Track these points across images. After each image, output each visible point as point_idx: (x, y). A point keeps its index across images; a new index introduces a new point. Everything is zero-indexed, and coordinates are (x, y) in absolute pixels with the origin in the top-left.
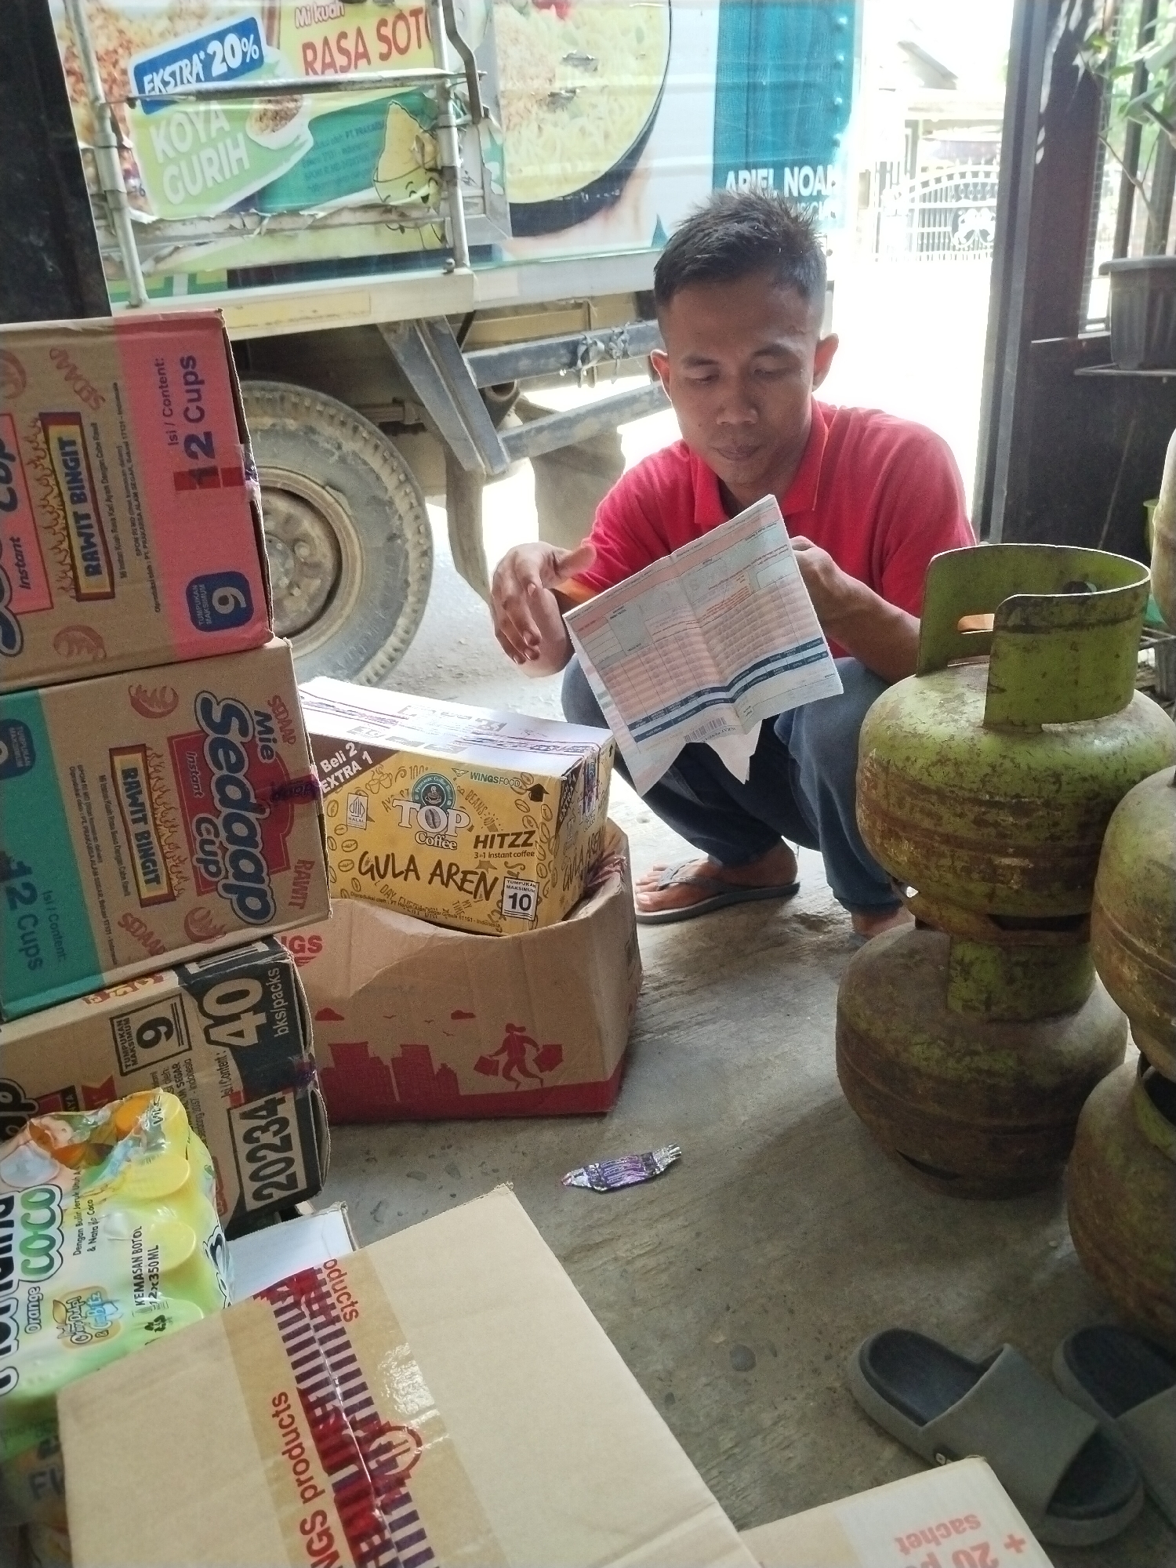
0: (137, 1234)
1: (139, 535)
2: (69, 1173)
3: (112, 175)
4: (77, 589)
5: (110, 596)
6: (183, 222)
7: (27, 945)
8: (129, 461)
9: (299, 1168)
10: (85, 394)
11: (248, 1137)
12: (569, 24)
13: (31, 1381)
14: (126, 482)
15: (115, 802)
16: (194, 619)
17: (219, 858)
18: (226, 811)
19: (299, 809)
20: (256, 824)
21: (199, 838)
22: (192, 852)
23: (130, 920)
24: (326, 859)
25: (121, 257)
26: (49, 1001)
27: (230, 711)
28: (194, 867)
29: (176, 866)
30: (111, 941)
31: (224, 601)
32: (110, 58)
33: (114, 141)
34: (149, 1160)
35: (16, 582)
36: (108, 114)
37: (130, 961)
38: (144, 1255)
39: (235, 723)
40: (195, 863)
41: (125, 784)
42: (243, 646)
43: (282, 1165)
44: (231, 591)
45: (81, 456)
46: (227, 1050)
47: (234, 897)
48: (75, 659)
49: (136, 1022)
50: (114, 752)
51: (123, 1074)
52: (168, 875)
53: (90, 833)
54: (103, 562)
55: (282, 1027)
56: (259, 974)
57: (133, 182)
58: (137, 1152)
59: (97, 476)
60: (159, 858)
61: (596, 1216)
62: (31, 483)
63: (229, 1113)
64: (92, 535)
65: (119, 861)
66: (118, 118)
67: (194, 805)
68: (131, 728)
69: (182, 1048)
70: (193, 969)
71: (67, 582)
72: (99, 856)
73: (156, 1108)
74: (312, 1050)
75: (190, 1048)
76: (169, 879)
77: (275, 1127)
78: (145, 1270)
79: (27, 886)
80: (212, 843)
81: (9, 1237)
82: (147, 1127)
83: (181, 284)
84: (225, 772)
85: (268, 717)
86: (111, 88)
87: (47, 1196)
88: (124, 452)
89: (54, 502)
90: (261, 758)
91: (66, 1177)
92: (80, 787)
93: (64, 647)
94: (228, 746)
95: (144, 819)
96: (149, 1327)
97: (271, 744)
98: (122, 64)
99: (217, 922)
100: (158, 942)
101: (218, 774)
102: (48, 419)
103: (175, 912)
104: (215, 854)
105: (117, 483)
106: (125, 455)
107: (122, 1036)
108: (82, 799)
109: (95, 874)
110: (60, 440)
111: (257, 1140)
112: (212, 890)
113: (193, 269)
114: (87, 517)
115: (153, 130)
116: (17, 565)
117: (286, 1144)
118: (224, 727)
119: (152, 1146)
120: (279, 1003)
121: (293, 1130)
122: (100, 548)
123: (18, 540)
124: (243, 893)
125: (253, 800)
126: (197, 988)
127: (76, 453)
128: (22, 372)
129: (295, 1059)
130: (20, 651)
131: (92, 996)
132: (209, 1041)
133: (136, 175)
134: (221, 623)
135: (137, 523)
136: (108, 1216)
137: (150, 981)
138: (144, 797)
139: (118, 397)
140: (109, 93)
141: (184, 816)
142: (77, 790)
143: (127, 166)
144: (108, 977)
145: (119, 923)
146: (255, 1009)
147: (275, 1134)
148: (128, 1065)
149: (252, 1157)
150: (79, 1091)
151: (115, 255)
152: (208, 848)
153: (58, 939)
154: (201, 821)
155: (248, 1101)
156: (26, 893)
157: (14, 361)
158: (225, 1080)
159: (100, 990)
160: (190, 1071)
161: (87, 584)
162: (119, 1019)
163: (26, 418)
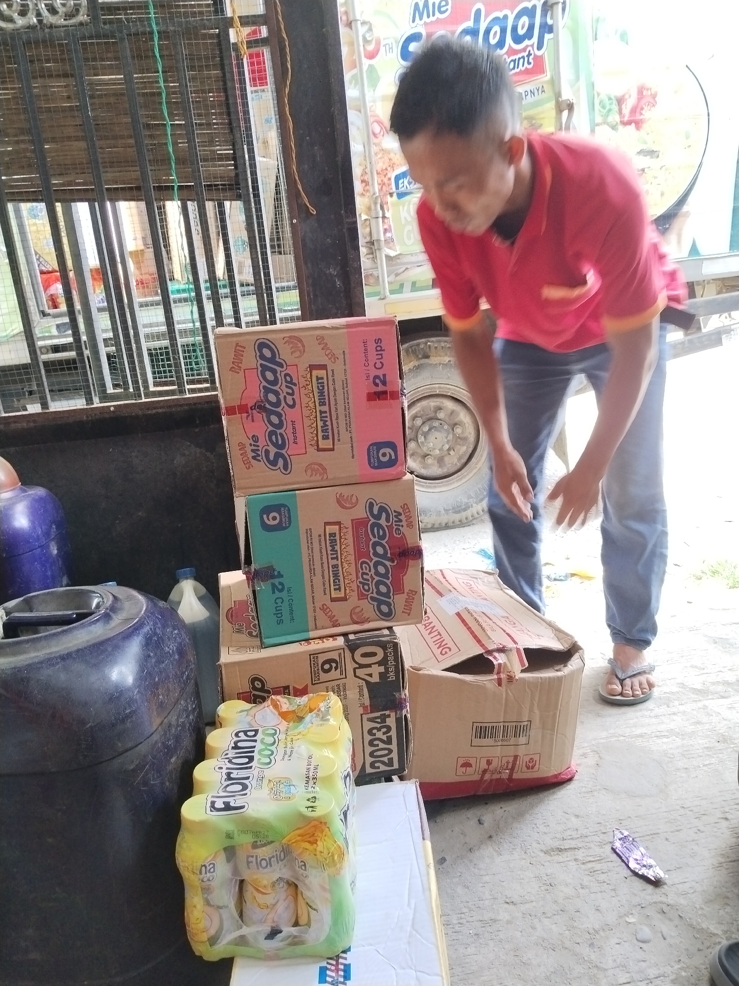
0: (310, 757)
1: (348, 422)
2: (285, 723)
3: (378, 232)
4: (318, 446)
5: (333, 450)
6: (412, 255)
7: (278, 612)
8: (347, 387)
9: (395, 755)
10: (330, 356)
11: (370, 732)
12: (643, 132)
13: (253, 810)
14: (344, 397)
15: (324, 548)
16: (370, 463)
17: (370, 583)
18: (375, 559)
19: (411, 562)
20: (389, 567)
21: (361, 571)
22: (357, 578)
23: (325, 607)
24: (423, 590)
25: (378, 274)
26: (284, 641)
27: (382, 509)
28: (358, 587)
29: (349, 583)
30: (315, 616)
31: (384, 455)
32: (383, 173)
33: (381, 215)
34: (321, 725)
35: (291, 441)
36: (379, 201)
37: (323, 628)
38: (312, 767)
39: (384, 515)
40: (359, 584)
41: (329, 540)
42: (390, 478)
43: (386, 752)
44: (388, 450)
45: (325, 384)
46: (364, 682)
47: (375, 604)
48: (314, 478)
49: (322, 658)
50: (326, 524)
51: (313, 684)
52: (345, 588)
53: (311, 561)
54: (330, 434)
55: (392, 676)
56: (383, 645)
57: (388, 235)
58: (317, 720)
59: (332, 394)
60: (341, 578)
61: (569, 833)
62: (303, 396)
63: (361, 717)
64: (327, 421)
65: (323, 578)
66: (384, 202)
67: (361, 554)
68: (335, 513)
69: (342, 677)
70: (351, 637)
71: (313, 442)
72: (314, 574)
73: (328, 701)
74: (407, 691)
75: (346, 678)
76: (345, 590)
77: (384, 730)
78: (311, 774)
79: (281, 584)
80: (367, 574)
81: (254, 747)
82: (323, 709)
83: (407, 287)
84: (377, 539)
85: (400, 514)
86: (382, 187)
87: (274, 732)
88: (345, 382)
89: (312, 405)
90: (395, 535)
91: (284, 725)
92: (309, 539)
93: (309, 472)
94: (380, 526)
95: (337, 558)
96: (308, 800)
97: (400, 528)
98: (389, 175)
99: (366, 615)
100: (337, 620)
101: (373, 540)
102: (312, 367)
103: (346, 606)
104: (368, 580)
105: (340, 398)
106: (345, 384)
107: (314, 664)
108: (310, 545)
109: (312, 582)
110: (317, 377)
111: (375, 735)
112: (366, 598)
113: (414, 279)
114: (325, 412)
115: (401, 208)
116: (293, 433)
117: (389, 741)
118: (378, 517)
119: (324, 719)
120: (391, 663)
121: (393, 733)
122: (330, 427)
123: (294, 422)
124: (380, 603)
125: (389, 555)
126: (352, 647)
127: (323, 383)
128: (303, 346)
129: (397, 695)
130: (289, 473)
131: (303, 642)
132: (356, 676)
133: (390, 231)
134: (382, 465)
135: (348, 416)
136: (299, 747)
137: (331, 639)
138: (337, 548)
139: (344, 356)
140: (381, 190)
141: (355, 560)
142: (308, 540)
143: (386, 227)
144: (312, 634)
145: (320, 608)
146: (380, 663)
147: (384, 733)
148: (315, 681)
149: (371, 743)
150: (291, 688)
151: (375, 273)
152: (365, 576)
153: (291, 612)
154: (362, 563)
155: (372, 712)
156: (280, 587)
157: (300, 341)
158: (361, 698)
159: (307, 640)
160: (345, 690)
161: (323, 444)
162: (314, 655)
163: (303, 366)
